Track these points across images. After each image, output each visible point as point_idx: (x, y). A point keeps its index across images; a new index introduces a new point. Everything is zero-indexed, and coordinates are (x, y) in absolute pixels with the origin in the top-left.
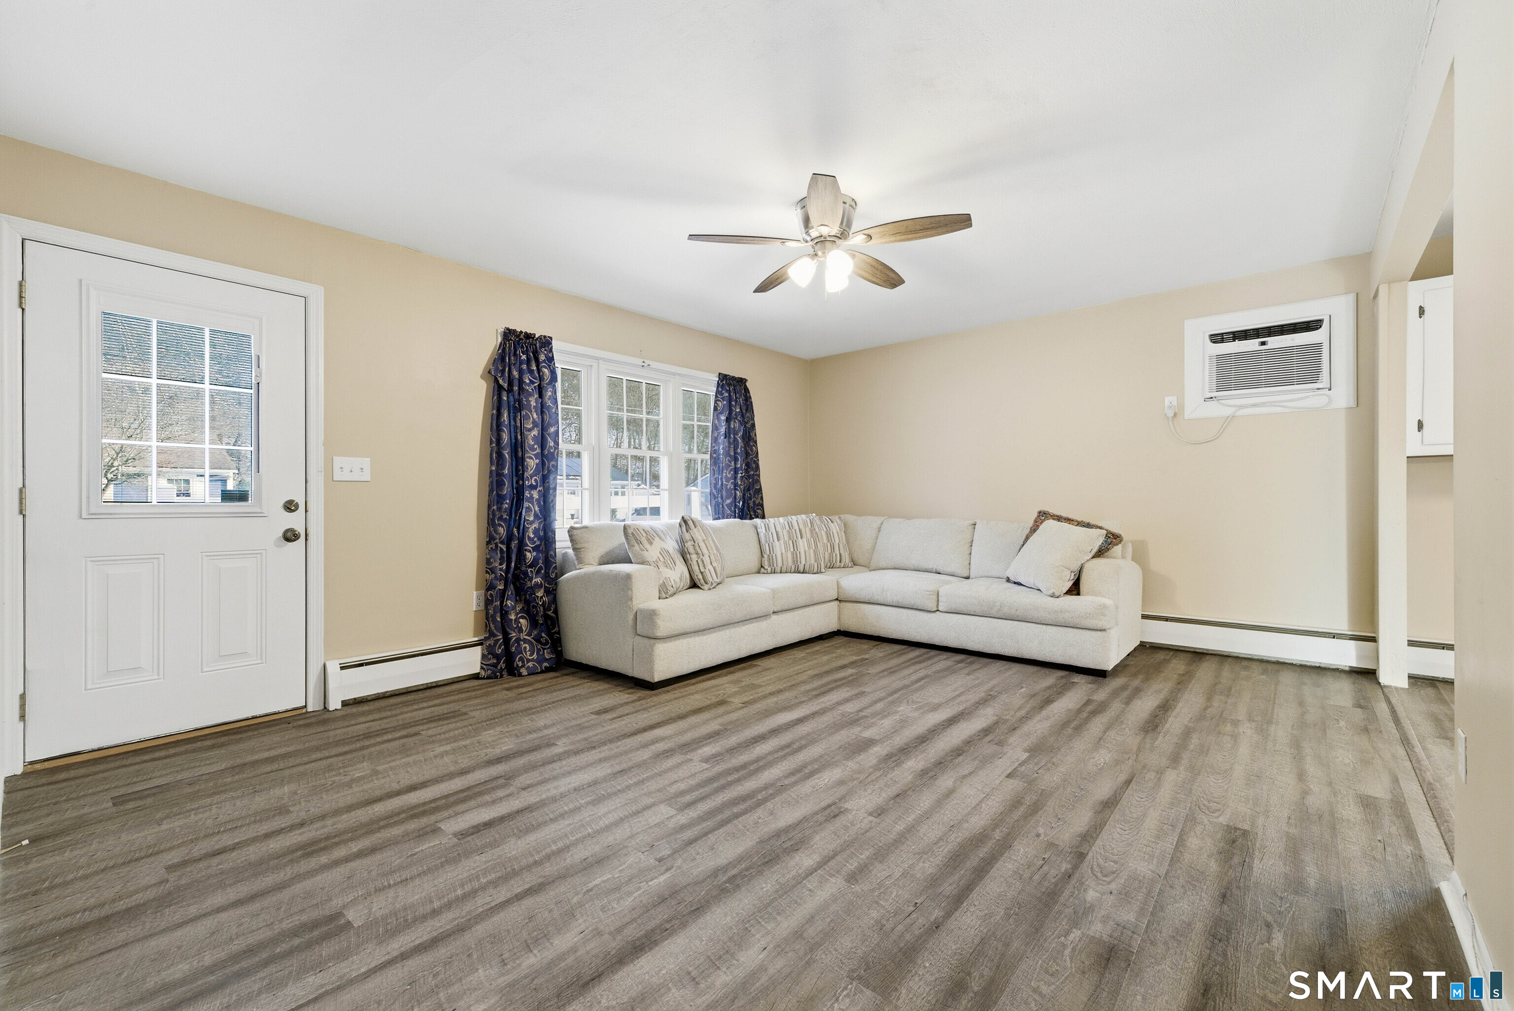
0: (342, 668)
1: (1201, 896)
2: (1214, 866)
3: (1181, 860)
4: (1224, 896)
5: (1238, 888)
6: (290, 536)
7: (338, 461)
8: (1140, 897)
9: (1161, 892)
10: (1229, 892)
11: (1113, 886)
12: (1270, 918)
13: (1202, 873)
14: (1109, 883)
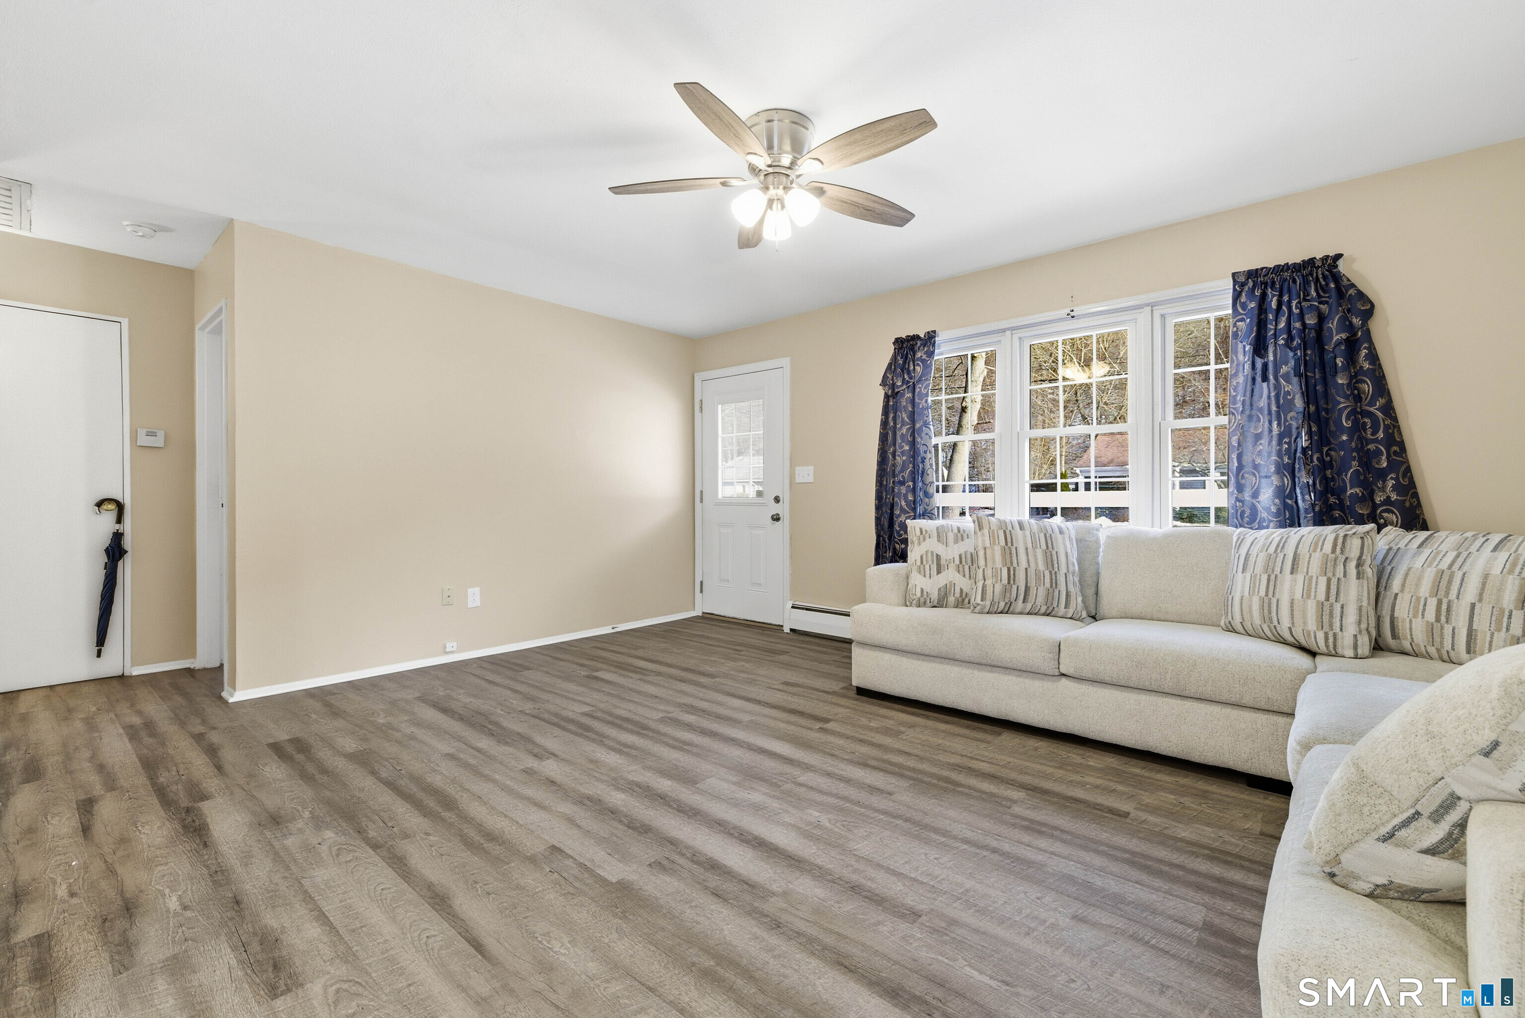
0: (793, 607)
1: (256, 888)
2: (271, 920)
3: (303, 903)
4: (238, 903)
5: (232, 919)
6: (776, 518)
7: (799, 470)
8: (298, 856)
9: (288, 868)
10: (236, 908)
11: (324, 847)
12: (189, 914)
13: (273, 907)
14: (330, 848)
